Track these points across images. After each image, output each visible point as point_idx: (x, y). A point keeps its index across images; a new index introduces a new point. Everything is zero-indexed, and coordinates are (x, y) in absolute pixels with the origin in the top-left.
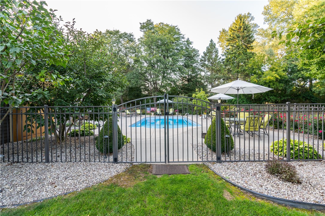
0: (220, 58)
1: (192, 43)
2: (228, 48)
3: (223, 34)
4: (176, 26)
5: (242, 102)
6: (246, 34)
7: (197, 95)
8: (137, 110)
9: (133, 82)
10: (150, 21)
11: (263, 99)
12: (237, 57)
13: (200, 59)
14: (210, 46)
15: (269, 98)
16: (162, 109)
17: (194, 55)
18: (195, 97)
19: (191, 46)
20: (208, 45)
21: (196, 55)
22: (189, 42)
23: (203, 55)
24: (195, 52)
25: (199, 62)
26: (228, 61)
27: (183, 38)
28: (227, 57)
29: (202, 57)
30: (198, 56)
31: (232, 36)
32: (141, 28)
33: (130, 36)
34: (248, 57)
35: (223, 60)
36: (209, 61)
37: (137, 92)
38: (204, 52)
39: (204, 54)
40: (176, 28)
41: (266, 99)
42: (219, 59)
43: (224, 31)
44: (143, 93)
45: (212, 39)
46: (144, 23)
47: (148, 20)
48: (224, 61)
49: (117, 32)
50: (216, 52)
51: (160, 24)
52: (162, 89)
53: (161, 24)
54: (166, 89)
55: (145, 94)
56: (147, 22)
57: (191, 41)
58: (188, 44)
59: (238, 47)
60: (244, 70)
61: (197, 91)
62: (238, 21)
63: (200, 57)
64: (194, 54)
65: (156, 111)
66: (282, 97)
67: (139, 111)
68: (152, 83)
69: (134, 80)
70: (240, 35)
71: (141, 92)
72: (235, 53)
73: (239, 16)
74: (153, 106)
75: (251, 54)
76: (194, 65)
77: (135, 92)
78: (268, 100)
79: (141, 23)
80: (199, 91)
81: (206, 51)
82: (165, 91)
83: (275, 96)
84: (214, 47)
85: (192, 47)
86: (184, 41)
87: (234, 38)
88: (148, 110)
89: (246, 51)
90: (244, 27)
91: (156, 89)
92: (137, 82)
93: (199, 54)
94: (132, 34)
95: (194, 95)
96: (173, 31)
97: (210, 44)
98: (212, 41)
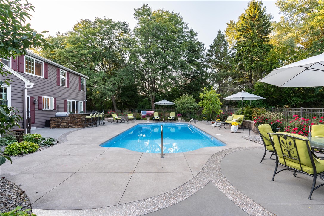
0: (230, 52)
1: (197, 34)
2: (239, 40)
3: (230, 27)
4: (178, 14)
5: (257, 105)
6: (262, 22)
7: (205, 95)
8: (128, 114)
9: (126, 79)
10: (146, 6)
11: (282, 101)
12: (251, 50)
13: (206, 54)
14: (218, 38)
15: (291, 99)
16: (160, 112)
17: (199, 50)
18: (204, 97)
19: (195, 38)
20: (216, 37)
21: (201, 49)
22: (193, 34)
23: (209, 48)
24: (200, 46)
25: (205, 56)
26: (239, 55)
27: (187, 28)
28: (238, 51)
29: (209, 51)
30: (203, 50)
31: (244, 25)
32: (136, 15)
33: (124, 25)
34: (265, 50)
35: (233, 54)
36: (217, 55)
37: (132, 93)
38: (211, 44)
39: (211, 47)
40: (178, 16)
41: (287, 101)
42: (228, 53)
43: (232, 22)
44: (140, 94)
45: (220, 30)
46: (139, 9)
47: (144, 6)
48: (235, 55)
49: (109, 21)
50: (225, 45)
51: (158, 11)
52: (161, 90)
53: (160, 12)
54: (166, 90)
55: (142, 95)
56: (143, 7)
57: (195, 32)
58: (192, 35)
59: (252, 38)
60: (260, 65)
61: (206, 90)
62: (252, 7)
63: (206, 51)
64: (198, 48)
65: (153, 115)
66: (308, 98)
67: (131, 116)
68: (150, 82)
69: (127, 77)
70: (256, 23)
71: (137, 92)
72: (249, 46)
73: (252, 3)
74: (150, 109)
75: (269, 47)
76: (199, 61)
77: (129, 92)
78: (290, 102)
79: (136, 9)
80: (208, 90)
81: (213, 44)
82: (165, 92)
83: (299, 97)
84: (223, 39)
85: (197, 39)
86: (187, 32)
87: (247, 27)
88: (144, 114)
89: (262, 43)
90: (260, 15)
91: (154, 89)
92: (131, 80)
93: (205, 48)
94: (127, 23)
95: (201, 95)
96: (174, 19)
97: (218, 35)
98: (220, 32)
